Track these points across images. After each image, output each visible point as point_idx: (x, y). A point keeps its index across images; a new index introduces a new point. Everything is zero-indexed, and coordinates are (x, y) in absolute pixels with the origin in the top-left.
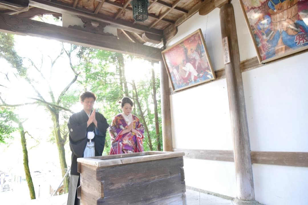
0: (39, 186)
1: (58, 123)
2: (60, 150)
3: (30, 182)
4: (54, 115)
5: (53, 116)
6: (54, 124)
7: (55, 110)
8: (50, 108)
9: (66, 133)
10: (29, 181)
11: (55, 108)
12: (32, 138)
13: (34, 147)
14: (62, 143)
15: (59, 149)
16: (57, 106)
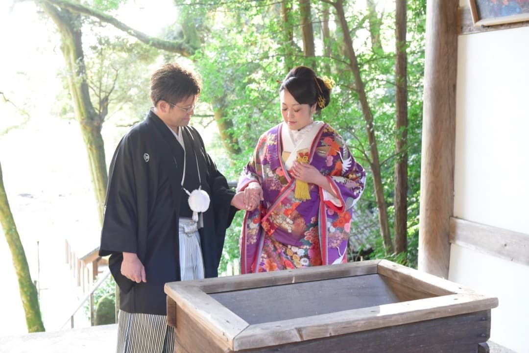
0: (38, 242)
1: (82, 60)
2: (91, 145)
3: (10, 232)
4: (68, 34)
5: (64, 36)
6: (70, 64)
7: (71, 19)
8: (55, 10)
9: (105, 92)
10: (10, 229)
11: (68, 11)
12: (8, 100)
13: (16, 127)
14: (96, 124)
15: (87, 141)
16: (74, 7)
